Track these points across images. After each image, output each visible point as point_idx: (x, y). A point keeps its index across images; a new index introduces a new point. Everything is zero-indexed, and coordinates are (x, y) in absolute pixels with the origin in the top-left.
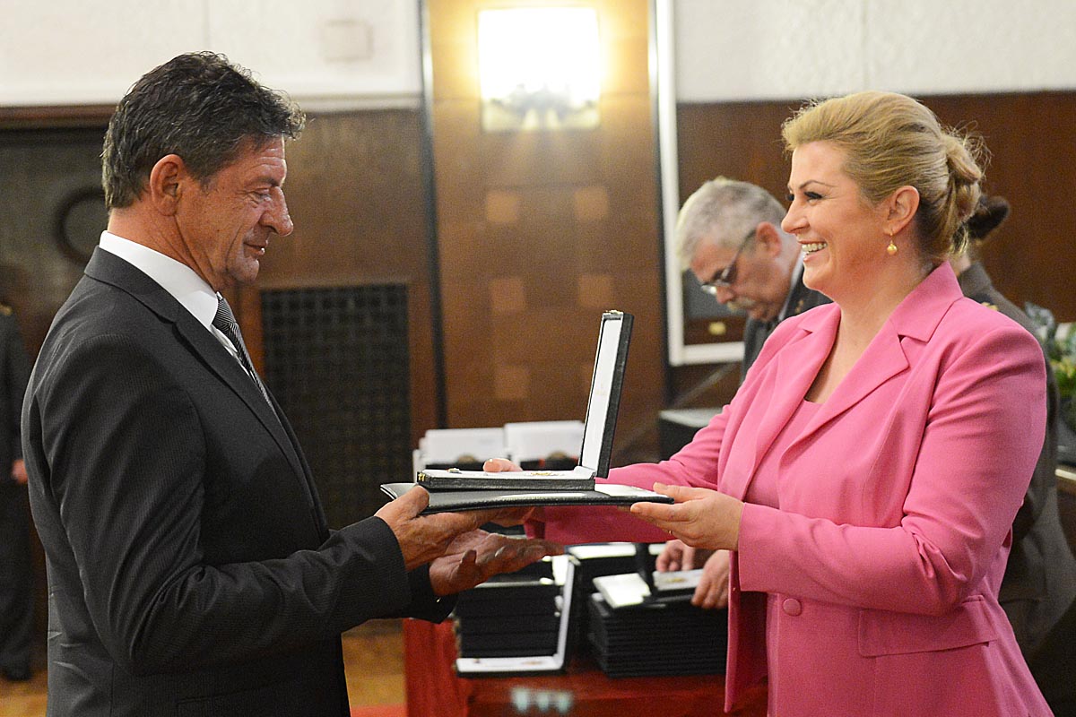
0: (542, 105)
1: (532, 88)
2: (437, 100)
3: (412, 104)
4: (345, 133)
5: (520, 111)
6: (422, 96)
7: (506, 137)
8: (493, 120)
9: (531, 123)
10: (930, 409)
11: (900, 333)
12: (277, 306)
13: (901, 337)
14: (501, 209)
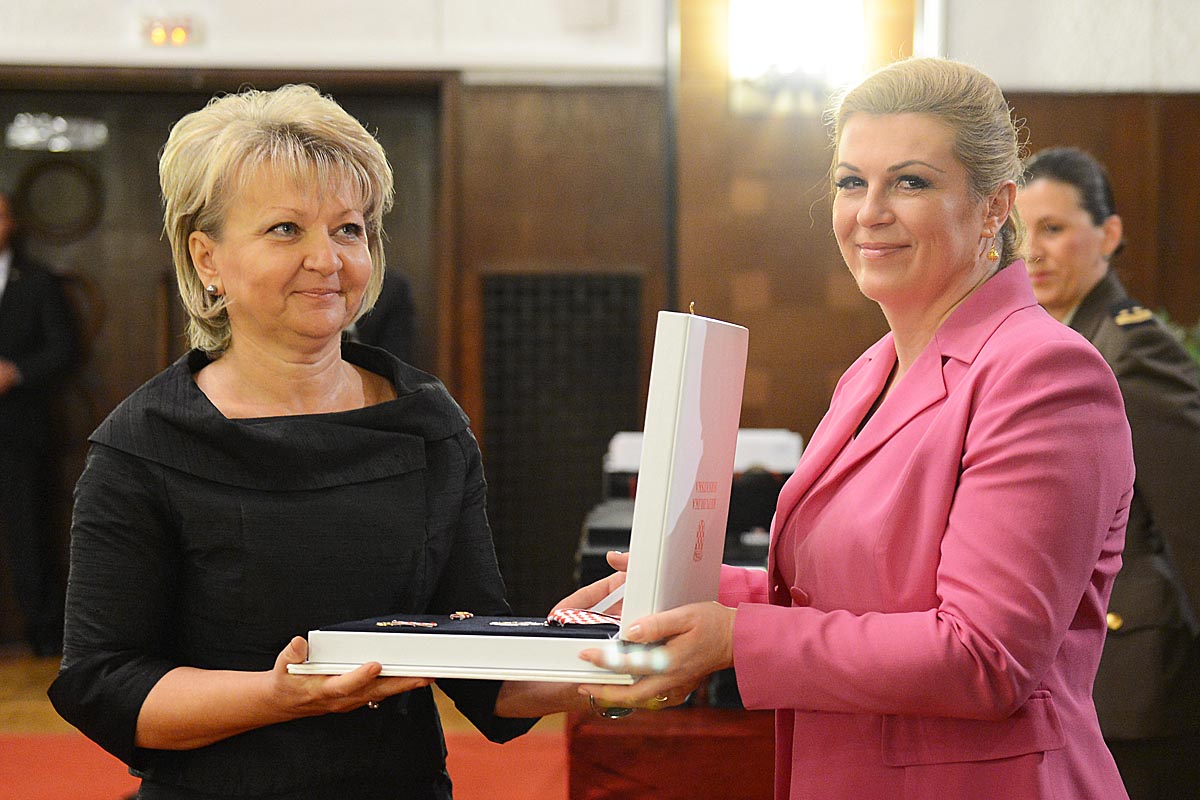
0: (796, 86)
1: (786, 69)
2: (683, 75)
3: (654, 79)
4: (582, 108)
5: (772, 90)
6: (665, 72)
7: (756, 120)
8: (742, 101)
9: (783, 105)
10: (963, 453)
11: (943, 354)
12: (500, 292)
13: (945, 359)
14: (747, 197)
